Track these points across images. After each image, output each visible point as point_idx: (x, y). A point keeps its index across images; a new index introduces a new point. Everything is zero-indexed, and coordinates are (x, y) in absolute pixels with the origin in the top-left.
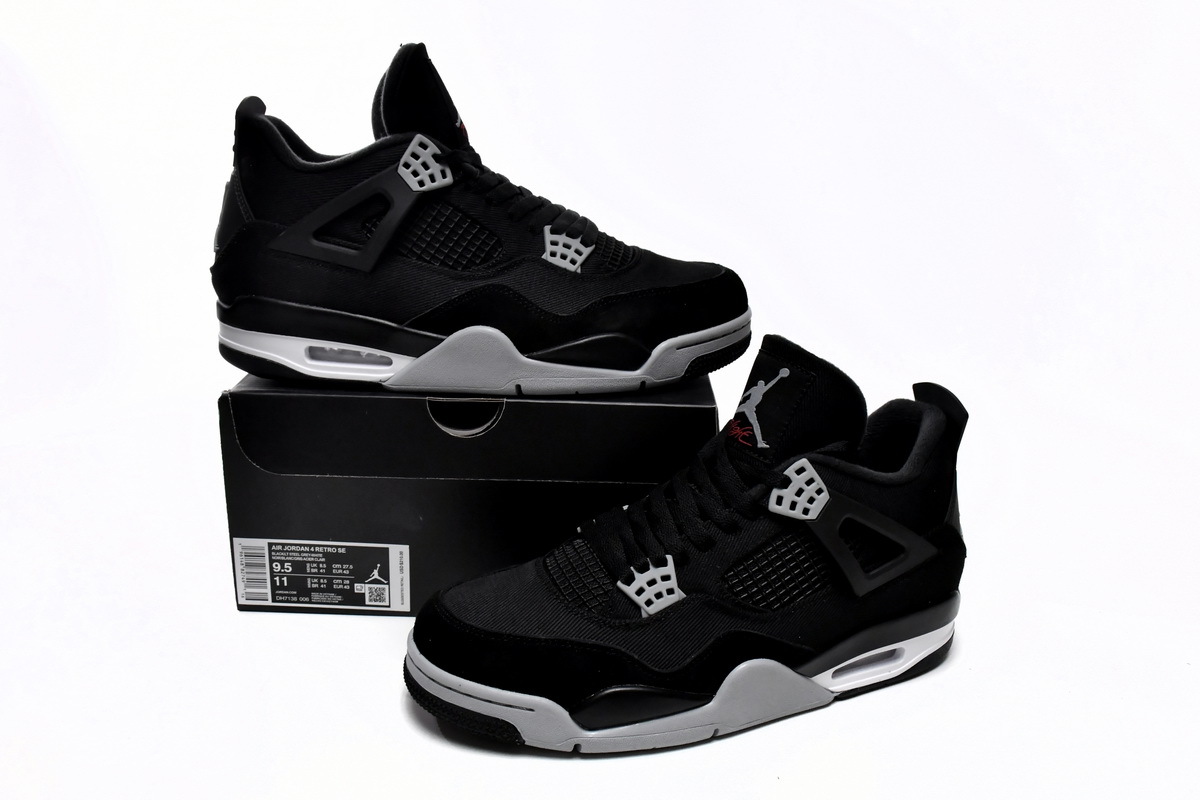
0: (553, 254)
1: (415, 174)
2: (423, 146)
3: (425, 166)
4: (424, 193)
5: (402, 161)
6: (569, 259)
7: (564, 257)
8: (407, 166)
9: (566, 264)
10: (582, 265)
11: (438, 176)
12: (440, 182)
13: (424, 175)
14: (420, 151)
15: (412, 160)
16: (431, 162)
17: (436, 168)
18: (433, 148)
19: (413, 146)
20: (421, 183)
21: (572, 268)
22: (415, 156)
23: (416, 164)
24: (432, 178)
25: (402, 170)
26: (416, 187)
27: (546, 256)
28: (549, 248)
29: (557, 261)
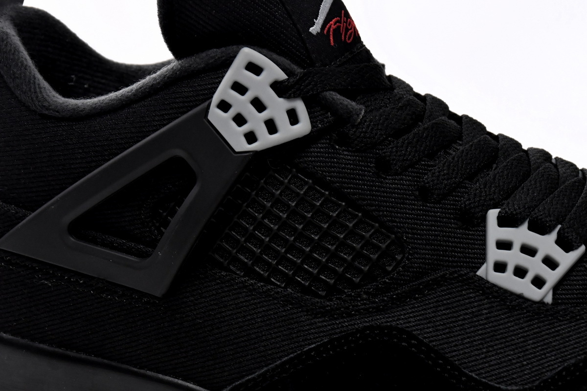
0: (500, 267)
1: (240, 120)
2: (254, 69)
3: (258, 105)
4: (256, 154)
5: (216, 99)
6: (530, 276)
7: (520, 272)
8: (224, 106)
9: (524, 287)
10: (556, 288)
11: (282, 121)
12: (287, 132)
13: (256, 121)
14: (247, 78)
15: (233, 97)
16: (269, 97)
17: (277, 107)
18: (274, 72)
19: (236, 72)
20: (251, 137)
21: (534, 294)
22: (240, 88)
23: (241, 103)
24: (271, 126)
25: (216, 116)
26: (240, 145)
27: (487, 272)
28: (494, 254)
29: (507, 281)
